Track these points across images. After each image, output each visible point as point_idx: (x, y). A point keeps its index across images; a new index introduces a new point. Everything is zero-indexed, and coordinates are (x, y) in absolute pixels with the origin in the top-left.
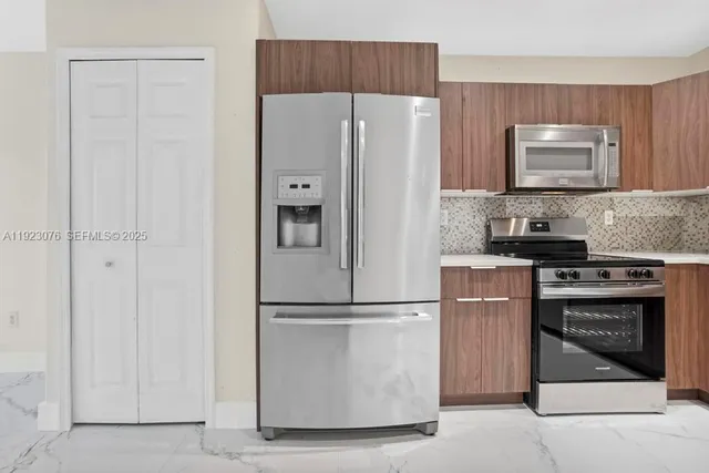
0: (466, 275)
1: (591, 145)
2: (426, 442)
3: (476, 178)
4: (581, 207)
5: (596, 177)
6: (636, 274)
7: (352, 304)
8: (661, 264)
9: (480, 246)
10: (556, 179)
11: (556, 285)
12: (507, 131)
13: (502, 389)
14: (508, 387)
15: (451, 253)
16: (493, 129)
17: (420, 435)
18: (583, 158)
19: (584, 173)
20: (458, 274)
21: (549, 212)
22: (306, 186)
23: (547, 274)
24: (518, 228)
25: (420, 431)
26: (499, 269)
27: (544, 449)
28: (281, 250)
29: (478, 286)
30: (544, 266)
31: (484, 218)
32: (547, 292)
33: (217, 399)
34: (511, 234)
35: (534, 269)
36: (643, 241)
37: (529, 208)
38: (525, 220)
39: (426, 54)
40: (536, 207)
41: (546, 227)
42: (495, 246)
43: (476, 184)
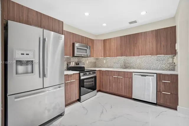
0: (67, 76)
1: (86, 49)
2: (63, 117)
3: (67, 53)
4: (83, 60)
5: (87, 55)
6: (94, 73)
7: (43, 88)
8: (96, 70)
9: (66, 69)
10: (81, 55)
11: (83, 76)
12: (73, 43)
14: (75, 99)
16: (70, 43)
17: (61, 116)
18: (85, 51)
19: (86, 54)
21: (79, 61)
22: (28, 54)
23: (82, 74)
24: (73, 64)
25: (60, 116)
26: (74, 74)
27: (84, 108)
28: (17, 75)
29: (70, 78)
30: (81, 73)
31: (66, 62)
32: (82, 78)
34: (71, 66)
35: (79, 73)
37: (75, 60)
38: (74, 63)
39: (60, 23)
40: (76, 60)
41: (78, 64)
42: (69, 69)
43: (67, 55)
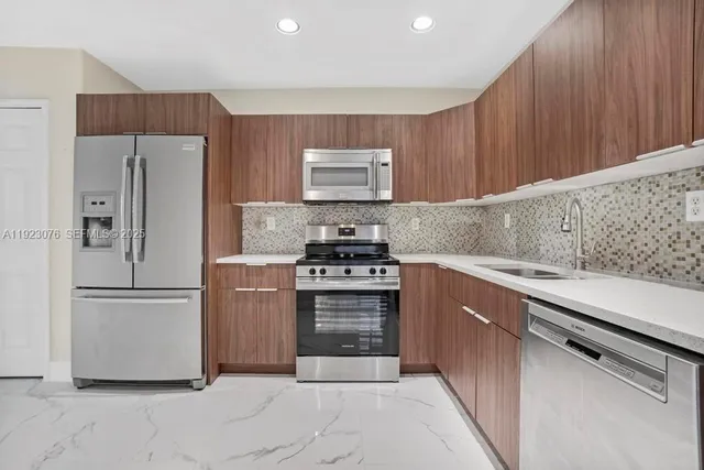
0: (244, 270)
1: (367, 165)
3: (277, 192)
4: (391, 215)
7: (133, 288)
10: (337, 194)
13: (274, 361)
14: (279, 359)
15: (278, 253)
19: (362, 188)
20: (238, 270)
22: (102, 203)
26: (271, 266)
28: (87, 249)
29: (255, 279)
33: (51, 359)
36: (447, 244)
37: (345, 216)
40: (352, 215)
41: (352, 232)
43: (277, 197)
